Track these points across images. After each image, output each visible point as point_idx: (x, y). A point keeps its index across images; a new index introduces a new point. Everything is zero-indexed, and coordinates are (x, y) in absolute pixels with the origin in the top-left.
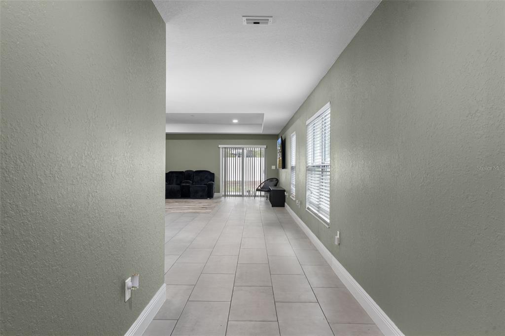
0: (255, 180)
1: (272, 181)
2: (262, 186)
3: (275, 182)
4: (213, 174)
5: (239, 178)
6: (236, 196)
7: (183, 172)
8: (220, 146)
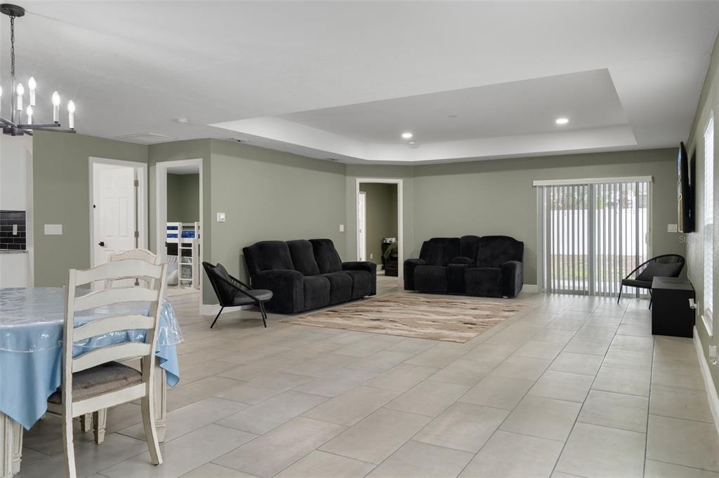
0: (624, 254)
1: (666, 262)
2: (641, 271)
3: (673, 266)
4: (521, 244)
5: (582, 249)
6: (574, 292)
7: (458, 239)
8: (536, 183)
